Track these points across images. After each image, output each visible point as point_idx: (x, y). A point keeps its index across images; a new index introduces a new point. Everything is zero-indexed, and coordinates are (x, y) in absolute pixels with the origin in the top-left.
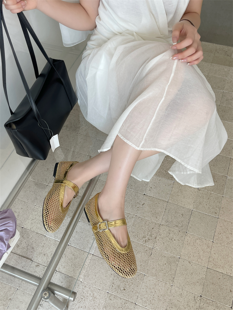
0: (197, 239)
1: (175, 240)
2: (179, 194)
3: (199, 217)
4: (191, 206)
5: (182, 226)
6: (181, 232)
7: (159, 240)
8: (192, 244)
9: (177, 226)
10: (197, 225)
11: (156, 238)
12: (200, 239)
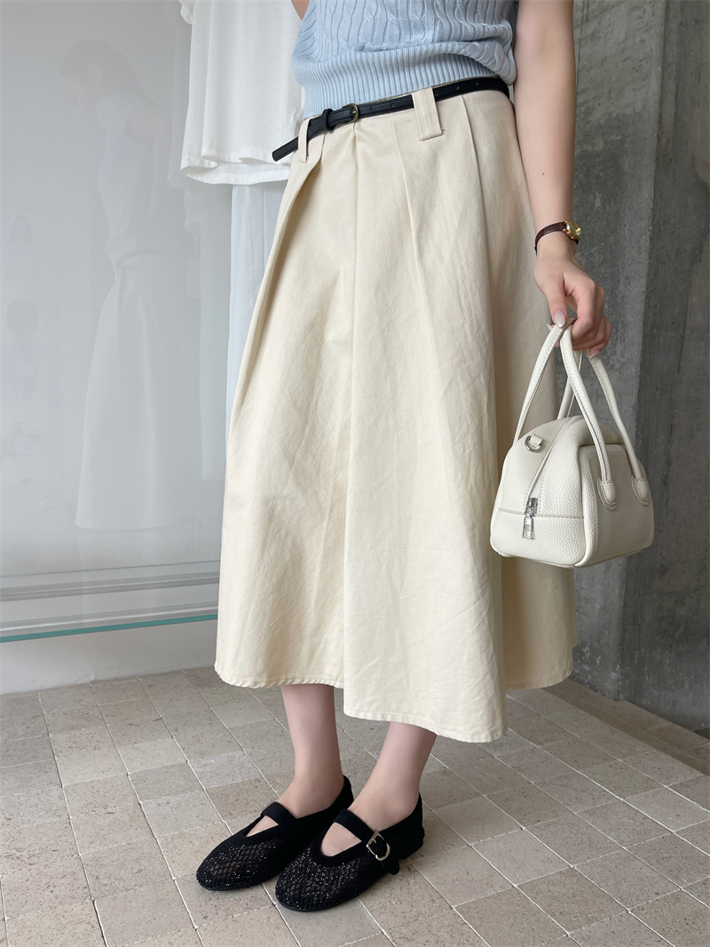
0: (88, 923)
1: (52, 892)
2: (197, 843)
3: (161, 897)
4: (181, 872)
5: (106, 885)
6: (86, 890)
7: (29, 870)
8: (66, 922)
9: (97, 878)
10: (134, 904)
11: (31, 864)
12: (93, 927)
